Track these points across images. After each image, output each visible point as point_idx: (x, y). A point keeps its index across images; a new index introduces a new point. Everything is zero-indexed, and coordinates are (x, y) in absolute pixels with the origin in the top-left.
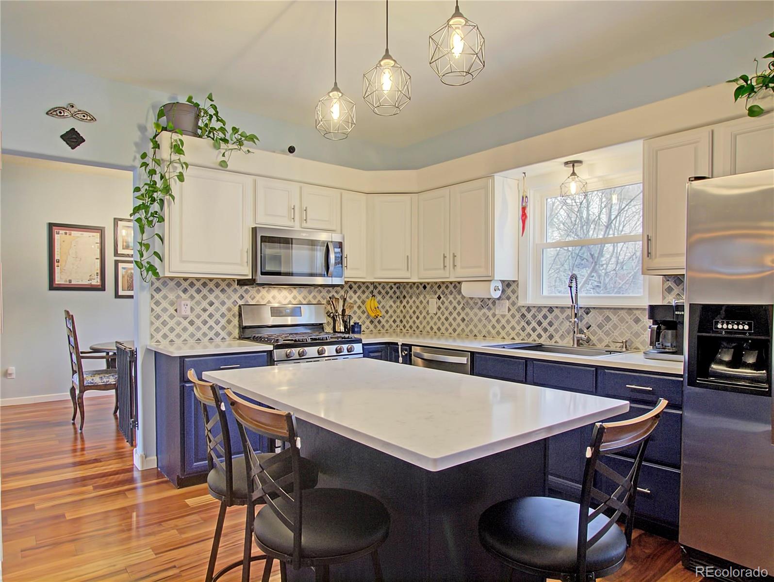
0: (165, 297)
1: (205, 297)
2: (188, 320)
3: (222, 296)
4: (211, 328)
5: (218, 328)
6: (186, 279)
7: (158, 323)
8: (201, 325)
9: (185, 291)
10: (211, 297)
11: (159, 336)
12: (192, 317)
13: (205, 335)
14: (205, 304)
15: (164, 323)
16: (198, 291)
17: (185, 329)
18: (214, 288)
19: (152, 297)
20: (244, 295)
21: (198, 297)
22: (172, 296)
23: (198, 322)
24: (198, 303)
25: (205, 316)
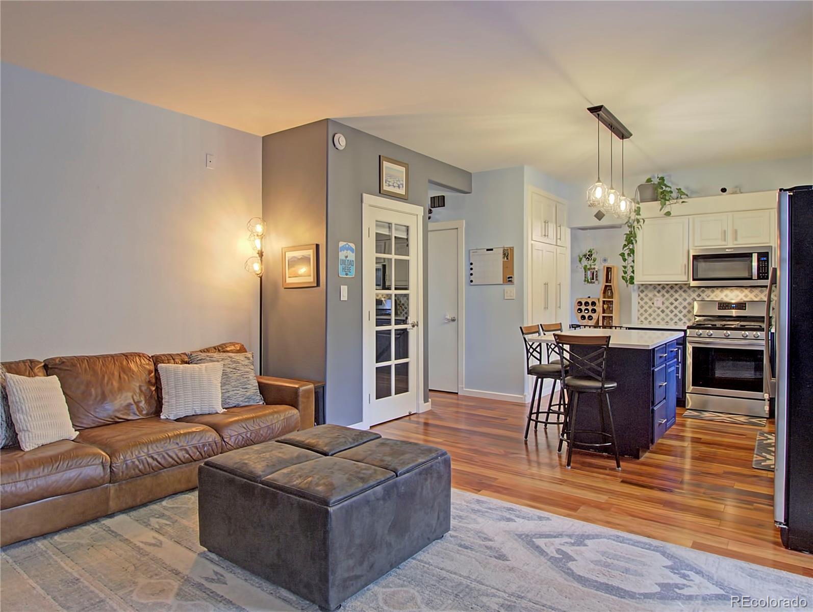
0: (646, 296)
1: (672, 296)
2: (661, 310)
3: (684, 295)
4: (676, 315)
5: (680, 316)
6: (659, 285)
7: (642, 311)
8: (669, 313)
9: (659, 292)
10: (676, 296)
11: (642, 318)
12: (663, 308)
13: (671, 319)
14: (672, 300)
15: (646, 311)
16: (668, 292)
17: (658, 315)
18: (678, 290)
19: (639, 295)
20: (701, 294)
21: (667, 295)
22: (650, 295)
23: (667, 311)
24: (667, 299)
25: (672, 307)
